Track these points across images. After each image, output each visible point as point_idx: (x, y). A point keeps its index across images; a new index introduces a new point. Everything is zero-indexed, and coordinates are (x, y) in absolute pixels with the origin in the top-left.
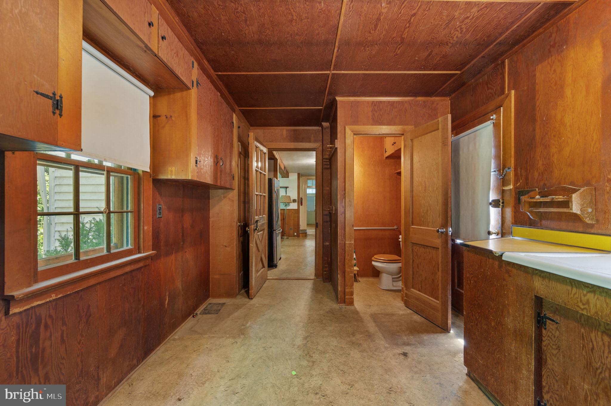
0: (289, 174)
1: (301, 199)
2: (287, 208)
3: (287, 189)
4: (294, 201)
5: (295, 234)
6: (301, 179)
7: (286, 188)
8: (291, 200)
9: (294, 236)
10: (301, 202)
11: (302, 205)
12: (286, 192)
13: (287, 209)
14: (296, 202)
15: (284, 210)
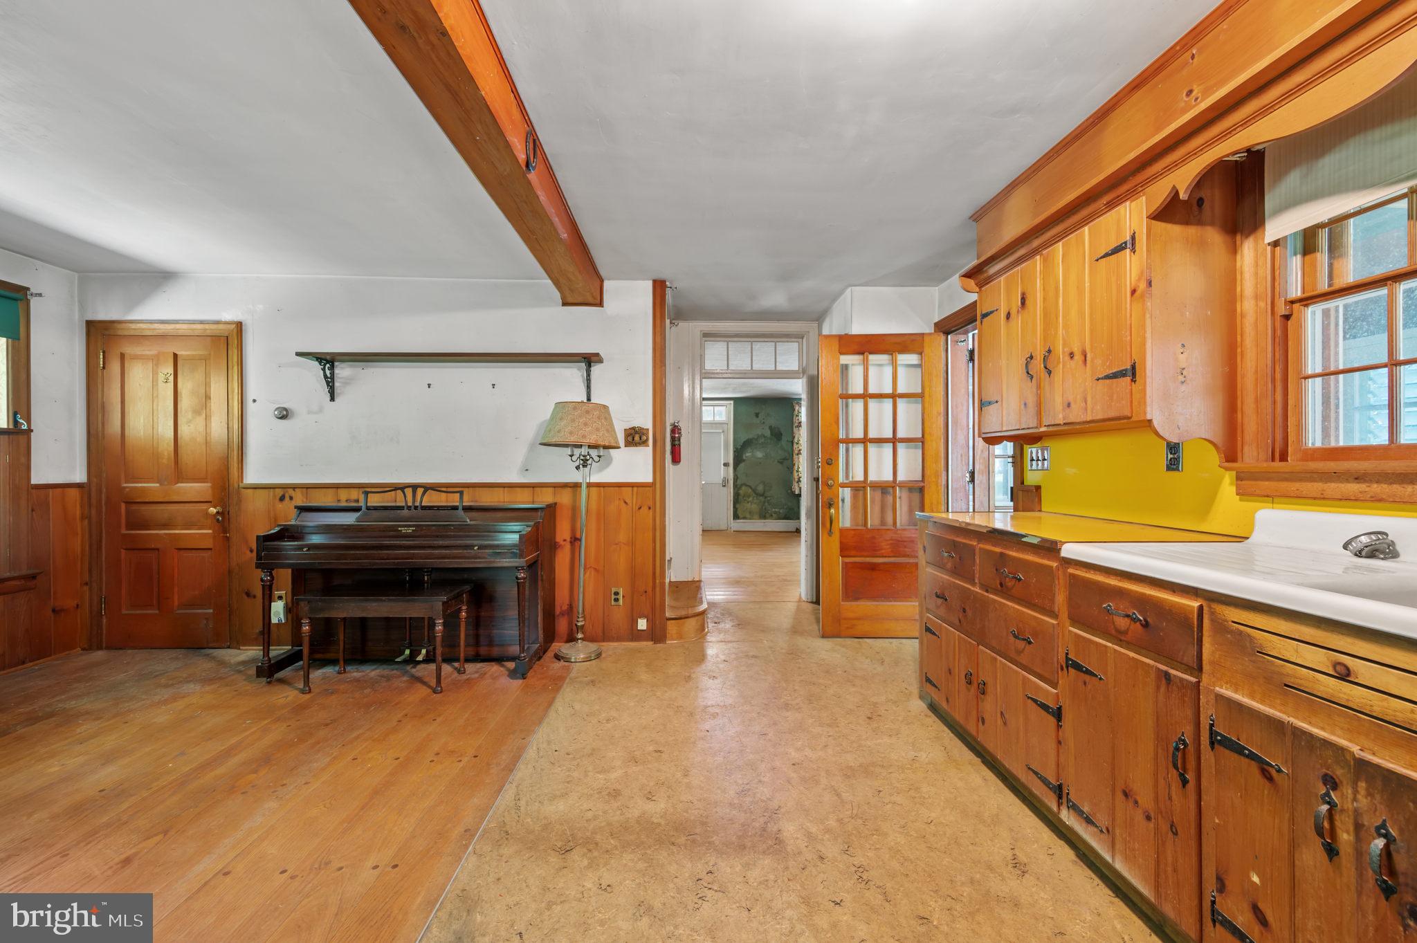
0: (607, 284)
1: (675, 429)
2: (595, 479)
3: (596, 369)
4: (635, 437)
5: (642, 624)
6: (671, 333)
7: (590, 360)
8: (611, 429)
9: (636, 636)
10: (673, 446)
11: (676, 459)
12: (588, 387)
13: (589, 485)
14: (644, 443)
15: (576, 486)
